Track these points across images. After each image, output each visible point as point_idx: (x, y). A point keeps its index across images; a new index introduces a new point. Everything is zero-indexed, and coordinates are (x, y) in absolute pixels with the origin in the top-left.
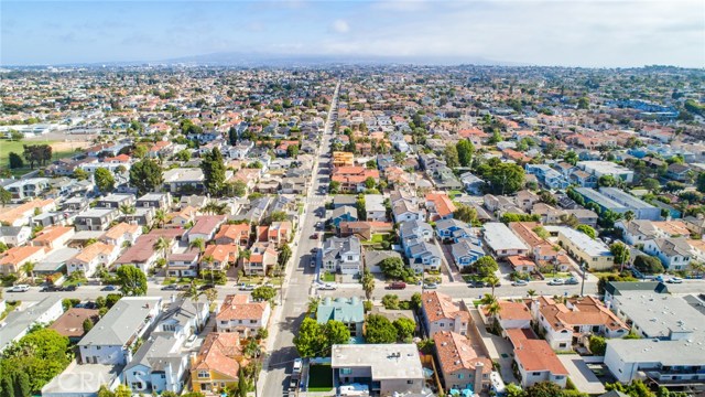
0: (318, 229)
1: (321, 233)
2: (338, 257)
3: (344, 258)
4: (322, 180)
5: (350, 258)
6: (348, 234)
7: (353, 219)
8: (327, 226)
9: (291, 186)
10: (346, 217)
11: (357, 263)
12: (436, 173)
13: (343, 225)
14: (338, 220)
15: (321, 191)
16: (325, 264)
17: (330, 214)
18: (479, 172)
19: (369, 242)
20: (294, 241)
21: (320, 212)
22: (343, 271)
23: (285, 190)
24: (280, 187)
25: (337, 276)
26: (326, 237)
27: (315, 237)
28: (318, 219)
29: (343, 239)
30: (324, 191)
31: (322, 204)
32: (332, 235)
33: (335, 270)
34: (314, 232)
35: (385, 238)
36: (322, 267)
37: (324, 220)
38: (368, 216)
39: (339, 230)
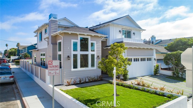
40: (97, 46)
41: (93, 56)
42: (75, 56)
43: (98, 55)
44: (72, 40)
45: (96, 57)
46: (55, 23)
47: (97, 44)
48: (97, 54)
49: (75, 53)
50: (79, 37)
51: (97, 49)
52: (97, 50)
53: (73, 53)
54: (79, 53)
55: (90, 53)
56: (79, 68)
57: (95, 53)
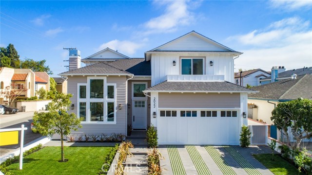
40: (118, 90)
41: (111, 106)
42: (83, 105)
43: (120, 103)
44: (78, 84)
45: (116, 106)
46: (74, 61)
47: (117, 87)
48: (117, 102)
49: (83, 100)
50: (89, 79)
51: (117, 94)
52: (117, 97)
53: (80, 100)
54: (88, 100)
55: (106, 100)
56: (88, 121)
57: (115, 101)
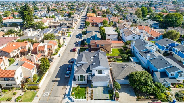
0: (77, 45)
1: (78, 48)
2: (89, 70)
3: (95, 72)
4: (82, 23)
5: (100, 72)
6: (97, 48)
7: (98, 39)
8: (82, 43)
9: (66, 24)
10: (94, 38)
11: (107, 77)
12: (134, 20)
13: (92, 42)
14: (89, 40)
15: (81, 27)
16: (77, 78)
17: (84, 37)
18: (155, 19)
19: (111, 54)
20: (58, 54)
21: (79, 36)
22: (94, 84)
23: (63, 26)
24: (60, 25)
25: (89, 89)
26: (81, 50)
27: (74, 50)
28: (78, 39)
29: (93, 53)
30: (82, 27)
31: (81, 33)
32: (85, 49)
33: (86, 82)
34: (74, 46)
35: (121, 51)
36: (74, 80)
37: (80, 40)
38: (107, 37)
39: (89, 46)
41: (84, 79)
42: (79, 79)
55: (83, 78)
56: (80, 81)
57: (85, 78)
